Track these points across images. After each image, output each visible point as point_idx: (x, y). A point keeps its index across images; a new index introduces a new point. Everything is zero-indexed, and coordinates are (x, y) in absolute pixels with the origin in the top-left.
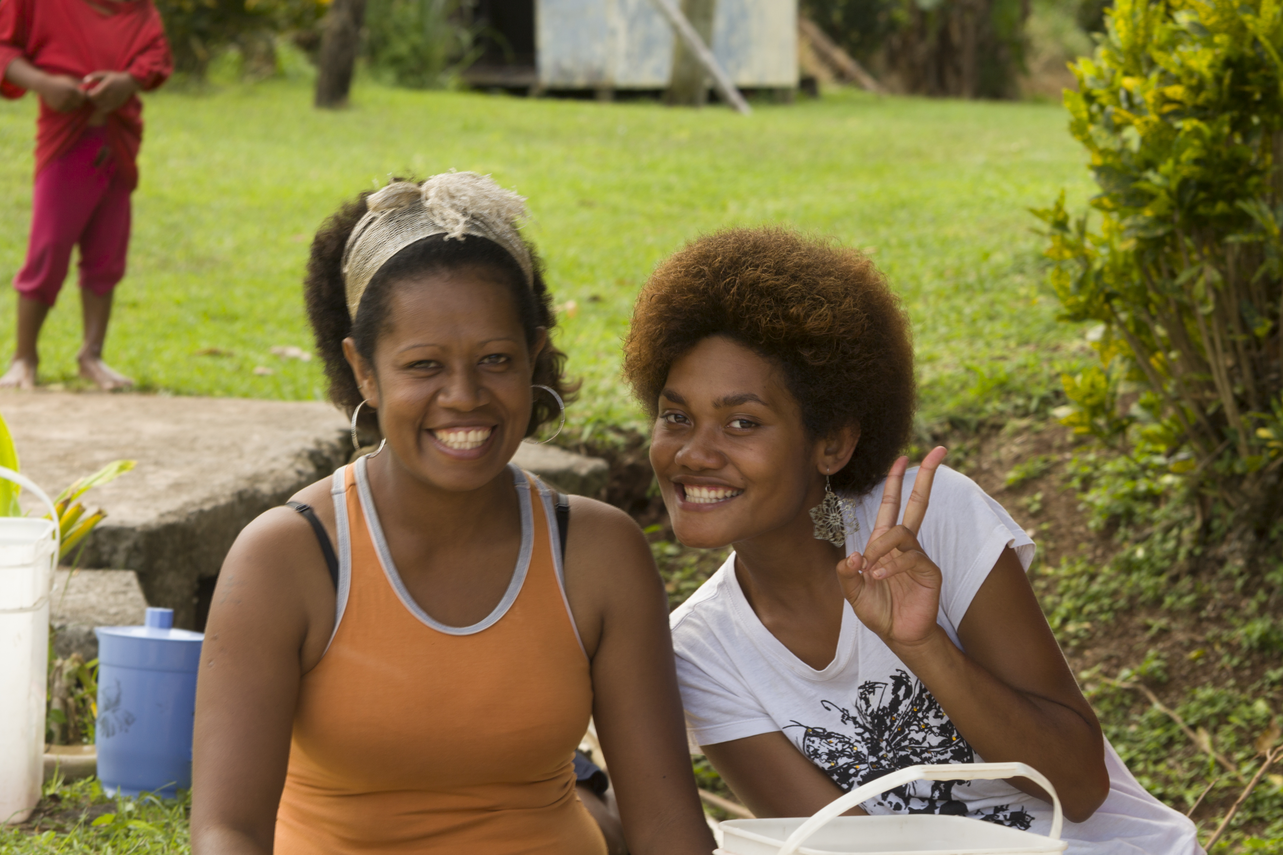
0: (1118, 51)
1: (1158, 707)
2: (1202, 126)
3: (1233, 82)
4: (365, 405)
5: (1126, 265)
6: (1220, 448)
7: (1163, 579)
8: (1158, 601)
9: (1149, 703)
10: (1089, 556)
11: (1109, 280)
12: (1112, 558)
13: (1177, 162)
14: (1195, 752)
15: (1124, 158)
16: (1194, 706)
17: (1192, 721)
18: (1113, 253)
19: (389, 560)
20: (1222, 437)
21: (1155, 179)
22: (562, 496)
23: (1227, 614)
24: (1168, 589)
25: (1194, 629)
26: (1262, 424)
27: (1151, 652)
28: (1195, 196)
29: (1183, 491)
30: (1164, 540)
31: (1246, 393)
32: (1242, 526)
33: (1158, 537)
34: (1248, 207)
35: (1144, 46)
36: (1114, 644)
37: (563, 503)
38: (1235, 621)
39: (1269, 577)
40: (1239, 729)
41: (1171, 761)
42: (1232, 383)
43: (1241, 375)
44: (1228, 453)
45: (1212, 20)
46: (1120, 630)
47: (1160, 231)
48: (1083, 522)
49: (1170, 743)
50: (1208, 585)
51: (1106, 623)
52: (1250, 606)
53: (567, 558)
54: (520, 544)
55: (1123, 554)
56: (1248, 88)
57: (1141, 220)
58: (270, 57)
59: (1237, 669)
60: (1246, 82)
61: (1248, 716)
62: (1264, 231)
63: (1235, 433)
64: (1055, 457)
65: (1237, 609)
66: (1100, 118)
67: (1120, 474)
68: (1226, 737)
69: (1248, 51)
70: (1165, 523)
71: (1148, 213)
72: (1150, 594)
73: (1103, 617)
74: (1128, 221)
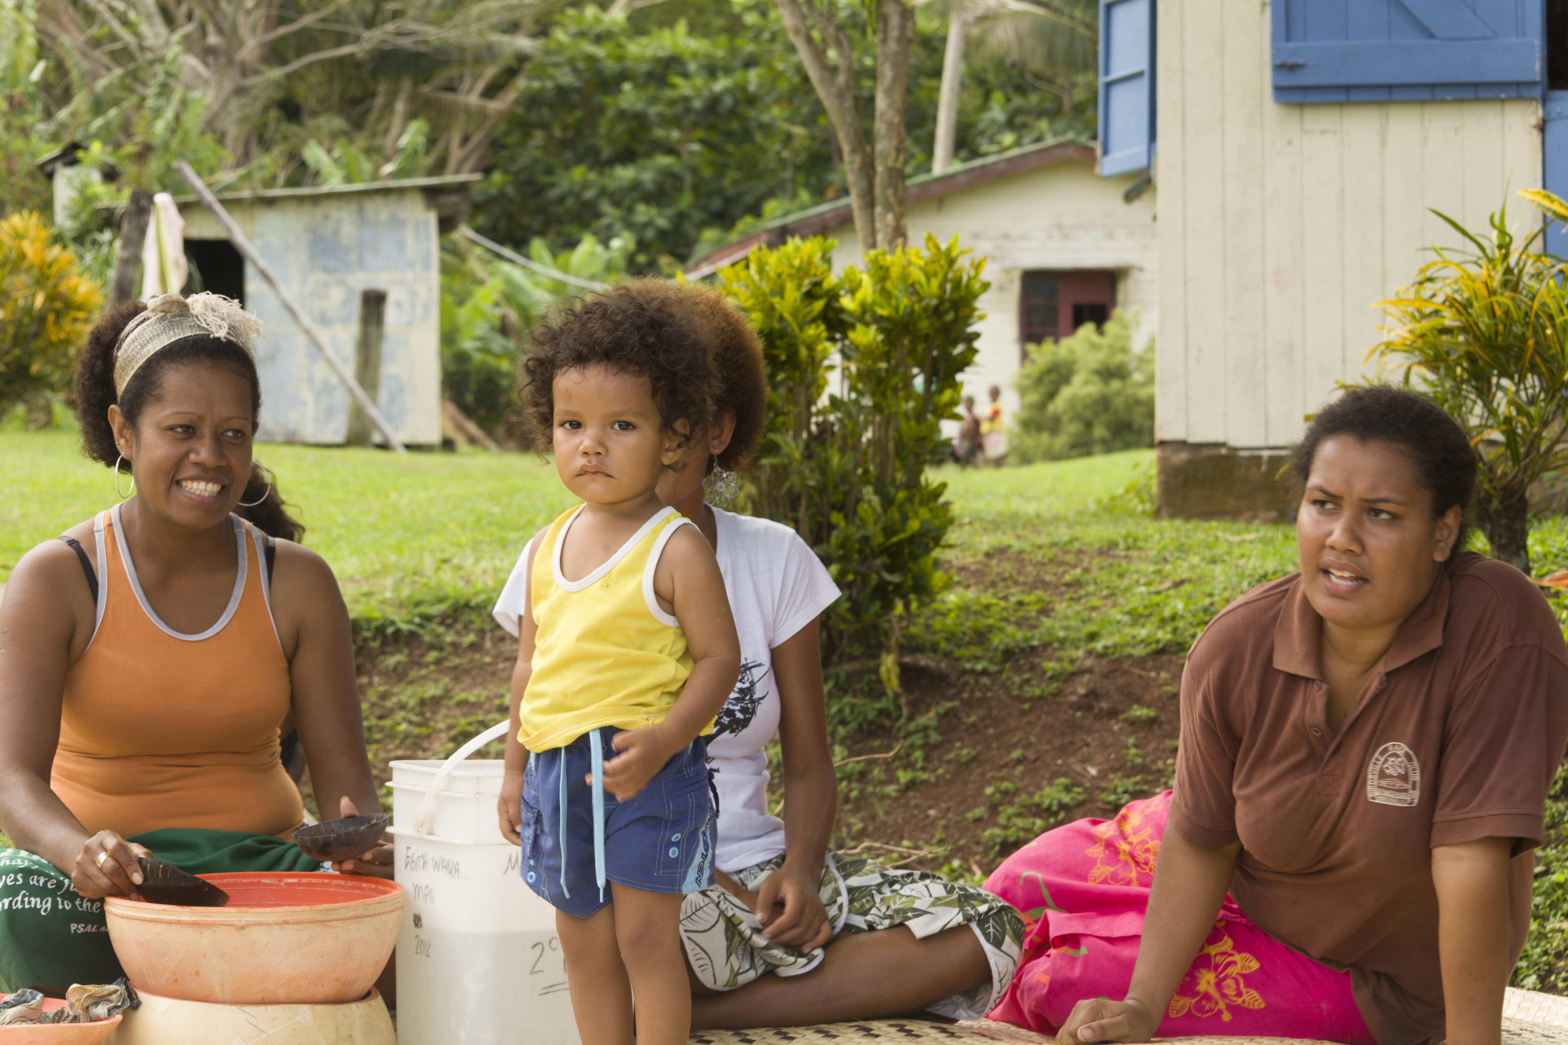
4: (122, 459)
19: (137, 582)
22: (271, 538)
34: (777, 438)
37: (271, 544)
53: (273, 585)
54: (236, 573)
56: (776, 352)
58: (48, 410)
60: (775, 347)
62: (789, 456)
69: (776, 325)
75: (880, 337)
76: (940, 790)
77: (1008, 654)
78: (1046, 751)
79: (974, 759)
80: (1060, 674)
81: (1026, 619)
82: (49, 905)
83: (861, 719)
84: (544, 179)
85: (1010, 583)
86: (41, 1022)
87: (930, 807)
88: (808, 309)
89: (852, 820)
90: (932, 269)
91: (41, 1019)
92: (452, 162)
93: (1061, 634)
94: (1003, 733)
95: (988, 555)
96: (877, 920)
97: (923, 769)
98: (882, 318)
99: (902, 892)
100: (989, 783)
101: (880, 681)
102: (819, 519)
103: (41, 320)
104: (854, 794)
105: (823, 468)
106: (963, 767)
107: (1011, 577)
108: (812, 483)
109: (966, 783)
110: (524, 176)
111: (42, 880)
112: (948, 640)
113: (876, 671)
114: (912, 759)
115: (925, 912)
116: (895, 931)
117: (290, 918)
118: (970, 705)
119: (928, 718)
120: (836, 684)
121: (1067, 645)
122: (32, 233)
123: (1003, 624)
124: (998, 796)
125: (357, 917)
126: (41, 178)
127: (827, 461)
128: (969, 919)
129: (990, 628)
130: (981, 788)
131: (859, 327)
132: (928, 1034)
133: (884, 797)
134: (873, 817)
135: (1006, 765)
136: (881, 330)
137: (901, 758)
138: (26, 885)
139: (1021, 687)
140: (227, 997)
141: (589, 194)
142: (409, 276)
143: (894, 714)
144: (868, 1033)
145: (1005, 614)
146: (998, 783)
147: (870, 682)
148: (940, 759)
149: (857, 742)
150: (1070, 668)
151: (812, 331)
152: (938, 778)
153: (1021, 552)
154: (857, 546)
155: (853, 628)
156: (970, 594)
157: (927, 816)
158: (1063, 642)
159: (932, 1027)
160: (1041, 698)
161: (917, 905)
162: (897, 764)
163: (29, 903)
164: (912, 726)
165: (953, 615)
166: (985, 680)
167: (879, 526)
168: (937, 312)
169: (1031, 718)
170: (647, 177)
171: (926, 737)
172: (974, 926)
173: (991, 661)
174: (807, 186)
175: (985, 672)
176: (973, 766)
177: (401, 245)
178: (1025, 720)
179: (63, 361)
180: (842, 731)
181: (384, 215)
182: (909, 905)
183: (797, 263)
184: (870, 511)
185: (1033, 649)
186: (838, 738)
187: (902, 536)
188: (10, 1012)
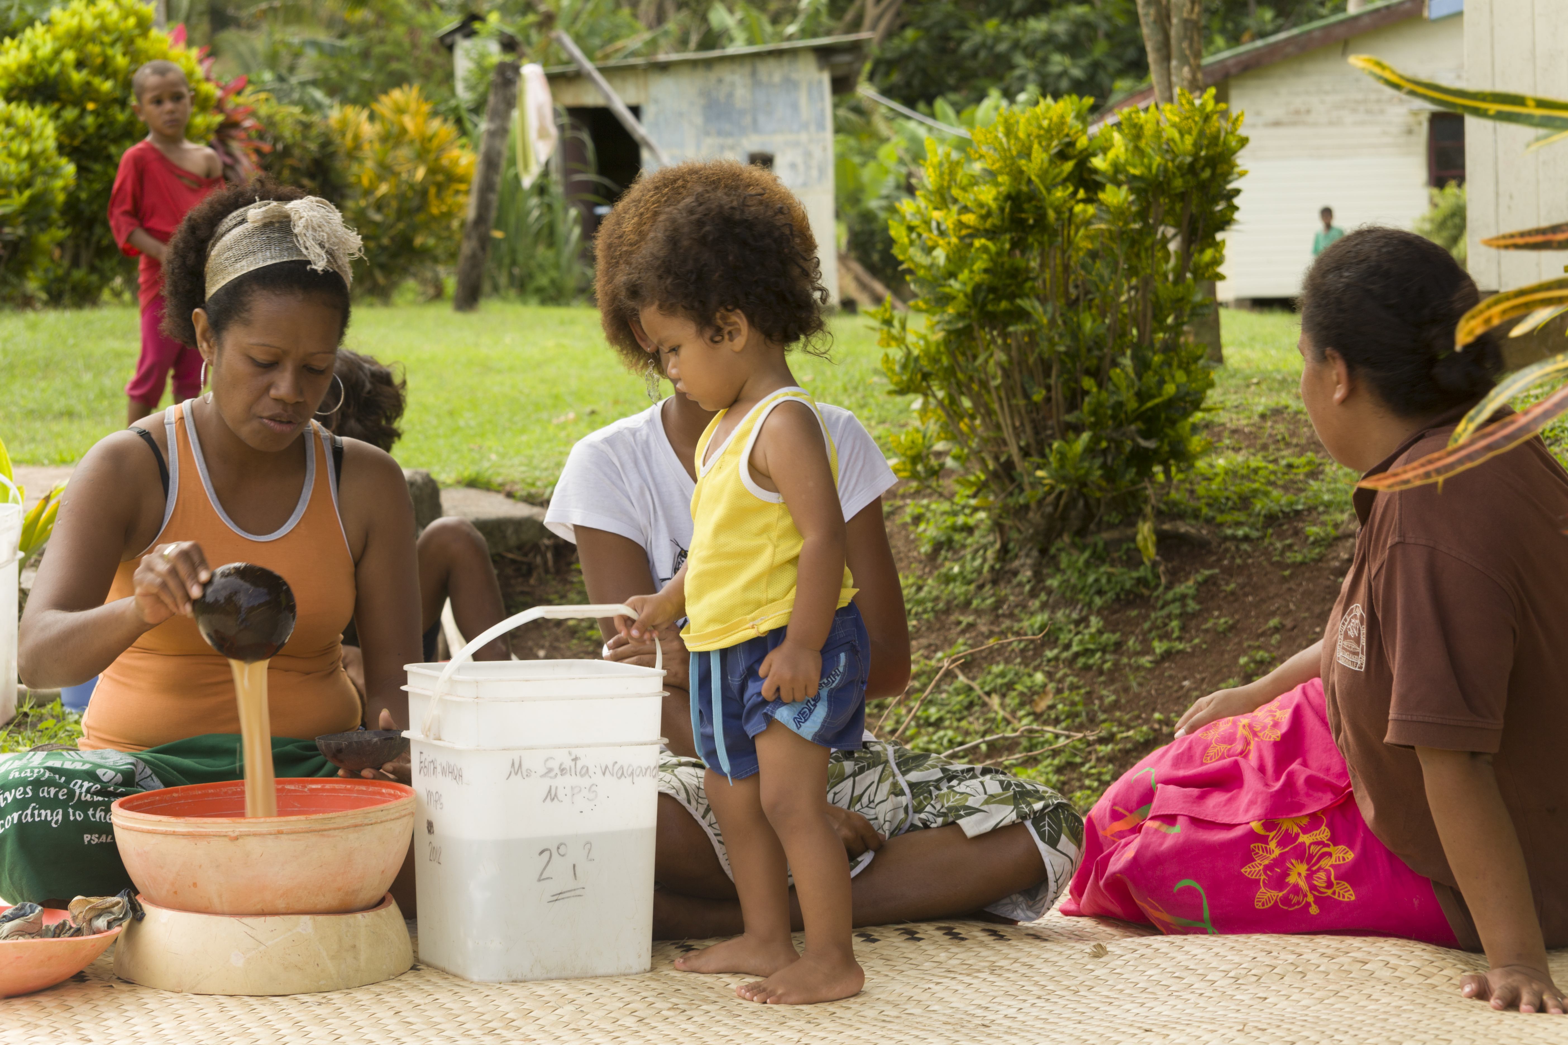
0: (931, 192)
1: (962, 678)
2: (990, 244)
3: (1012, 211)
5: (939, 352)
6: (1011, 488)
7: (972, 587)
8: (968, 603)
9: (956, 677)
10: (919, 573)
11: (924, 362)
12: (936, 573)
13: (972, 271)
14: (989, 711)
15: (934, 271)
16: (989, 678)
17: (987, 689)
18: (927, 342)
20: (1012, 480)
21: (955, 285)
23: (1016, 611)
24: (975, 596)
25: (992, 623)
26: (1039, 467)
27: (961, 641)
28: (985, 298)
29: (989, 522)
30: (973, 559)
31: (1028, 445)
32: (1029, 546)
33: (969, 557)
34: (1025, 303)
35: (949, 188)
36: (934, 636)
38: (1023, 616)
39: (1049, 582)
40: (1022, 694)
41: (971, 719)
42: (1018, 437)
43: (1024, 432)
44: (1017, 491)
45: (997, 166)
46: (938, 626)
47: (961, 325)
48: (916, 548)
49: (971, 705)
50: (1004, 590)
51: (928, 621)
52: (1035, 604)
53: (341, 487)
54: (305, 475)
55: (944, 570)
56: (1023, 216)
57: (946, 317)
58: (437, 283)
59: (1023, 651)
60: (1022, 211)
61: (1029, 684)
62: (1037, 323)
63: (1021, 475)
64: (899, 503)
65: (1024, 607)
66: (917, 242)
67: (944, 513)
68: (1012, 700)
69: (1024, 188)
70: (975, 546)
71: (951, 310)
72: (962, 598)
73: (925, 616)
74: (937, 318)
75: (1131, 198)
76: (1196, 660)
77: (1271, 519)
78: (1305, 619)
79: (1232, 628)
80: (1323, 539)
81: (1293, 482)
82: (60, 817)
83: (1118, 589)
84: (957, 34)
85: (1282, 445)
86: (41, 936)
87: (1185, 679)
88: (1057, 170)
89: (1104, 693)
90: (1185, 125)
91: (41, 933)
92: (868, 21)
93: (1326, 497)
94: (1263, 601)
95: (1263, 416)
96: (931, 817)
97: (1180, 639)
98: (1134, 177)
99: (957, 789)
100: (1244, 652)
101: (1138, 550)
102: (1073, 385)
103: (423, 193)
104: (1107, 666)
105: (1075, 332)
106: (1221, 636)
107: (1284, 439)
108: (1062, 349)
109: (1222, 653)
110: (935, 32)
111: (53, 791)
112: (1209, 505)
113: (1133, 539)
114: (1169, 628)
115: (978, 810)
116: (948, 830)
117: (284, 828)
118: (1229, 572)
119: (1187, 587)
120: (1094, 552)
121: (1331, 510)
122: (413, 106)
123: (1270, 488)
124: (1252, 665)
125: (356, 826)
126: (443, 51)
127: (1079, 326)
128: (1023, 817)
129: (1255, 492)
130: (1237, 658)
131: (1109, 187)
132: (975, 937)
133: (1139, 668)
134: (1126, 690)
135: (1263, 634)
136: (1132, 190)
137: (1158, 628)
138: (35, 798)
139: (1282, 553)
140: (226, 909)
141: (1002, 47)
142: (804, 137)
143: (1153, 584)
144: (912, 936)
145: (1272, 478)
146: (1253, 653)
147: (1128, 549)
148: (1198, 629)
149: (1115, 612)
150: (1333, 533)
151: (1059, 194)
152: (1194, 648)
153: (1297, 413)
154: (1109, 412)
155: (1109, 496)
156: (1240, 458)
157: (1182, 687)
158: (1328, 505)
159: (984, 930)
160: (1302, 564)
161: (970, 802)
162: (1154, 634)
163: (40, 815)
164: (1170, 595)
165: (1219, 479)
166: (1245, 546)
167: (1132, 392)
168: (1192, 169)
169: (1292, 585)
170: (1061, 29)
171: (1184, 605)
172: (1028, 824)
173: (1252, 526)
174: (1223, 31)
175: (1246, 538)
176: (1230, 635)
177: (795, 107)
178: (1285, 586)
179: (445, 234)
180: (1098, 601)
181: (777, 78)
182: (962, 803)
183: (1045, 123)
184: (1123, 375)
185: (1298, 513)
186: (1095, 609)
187: (1157, 401)
188: (8, 926)
